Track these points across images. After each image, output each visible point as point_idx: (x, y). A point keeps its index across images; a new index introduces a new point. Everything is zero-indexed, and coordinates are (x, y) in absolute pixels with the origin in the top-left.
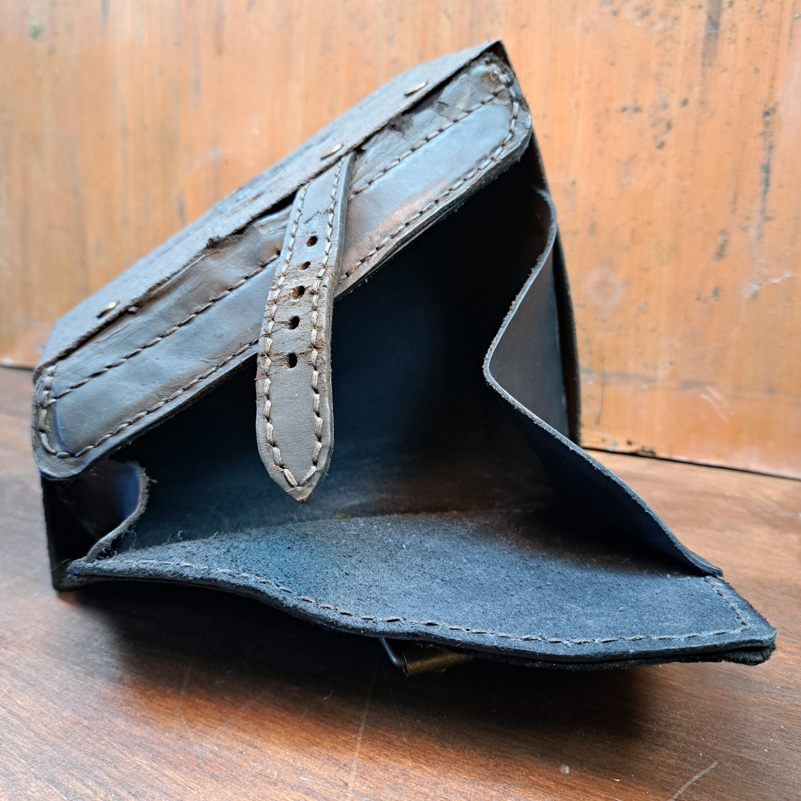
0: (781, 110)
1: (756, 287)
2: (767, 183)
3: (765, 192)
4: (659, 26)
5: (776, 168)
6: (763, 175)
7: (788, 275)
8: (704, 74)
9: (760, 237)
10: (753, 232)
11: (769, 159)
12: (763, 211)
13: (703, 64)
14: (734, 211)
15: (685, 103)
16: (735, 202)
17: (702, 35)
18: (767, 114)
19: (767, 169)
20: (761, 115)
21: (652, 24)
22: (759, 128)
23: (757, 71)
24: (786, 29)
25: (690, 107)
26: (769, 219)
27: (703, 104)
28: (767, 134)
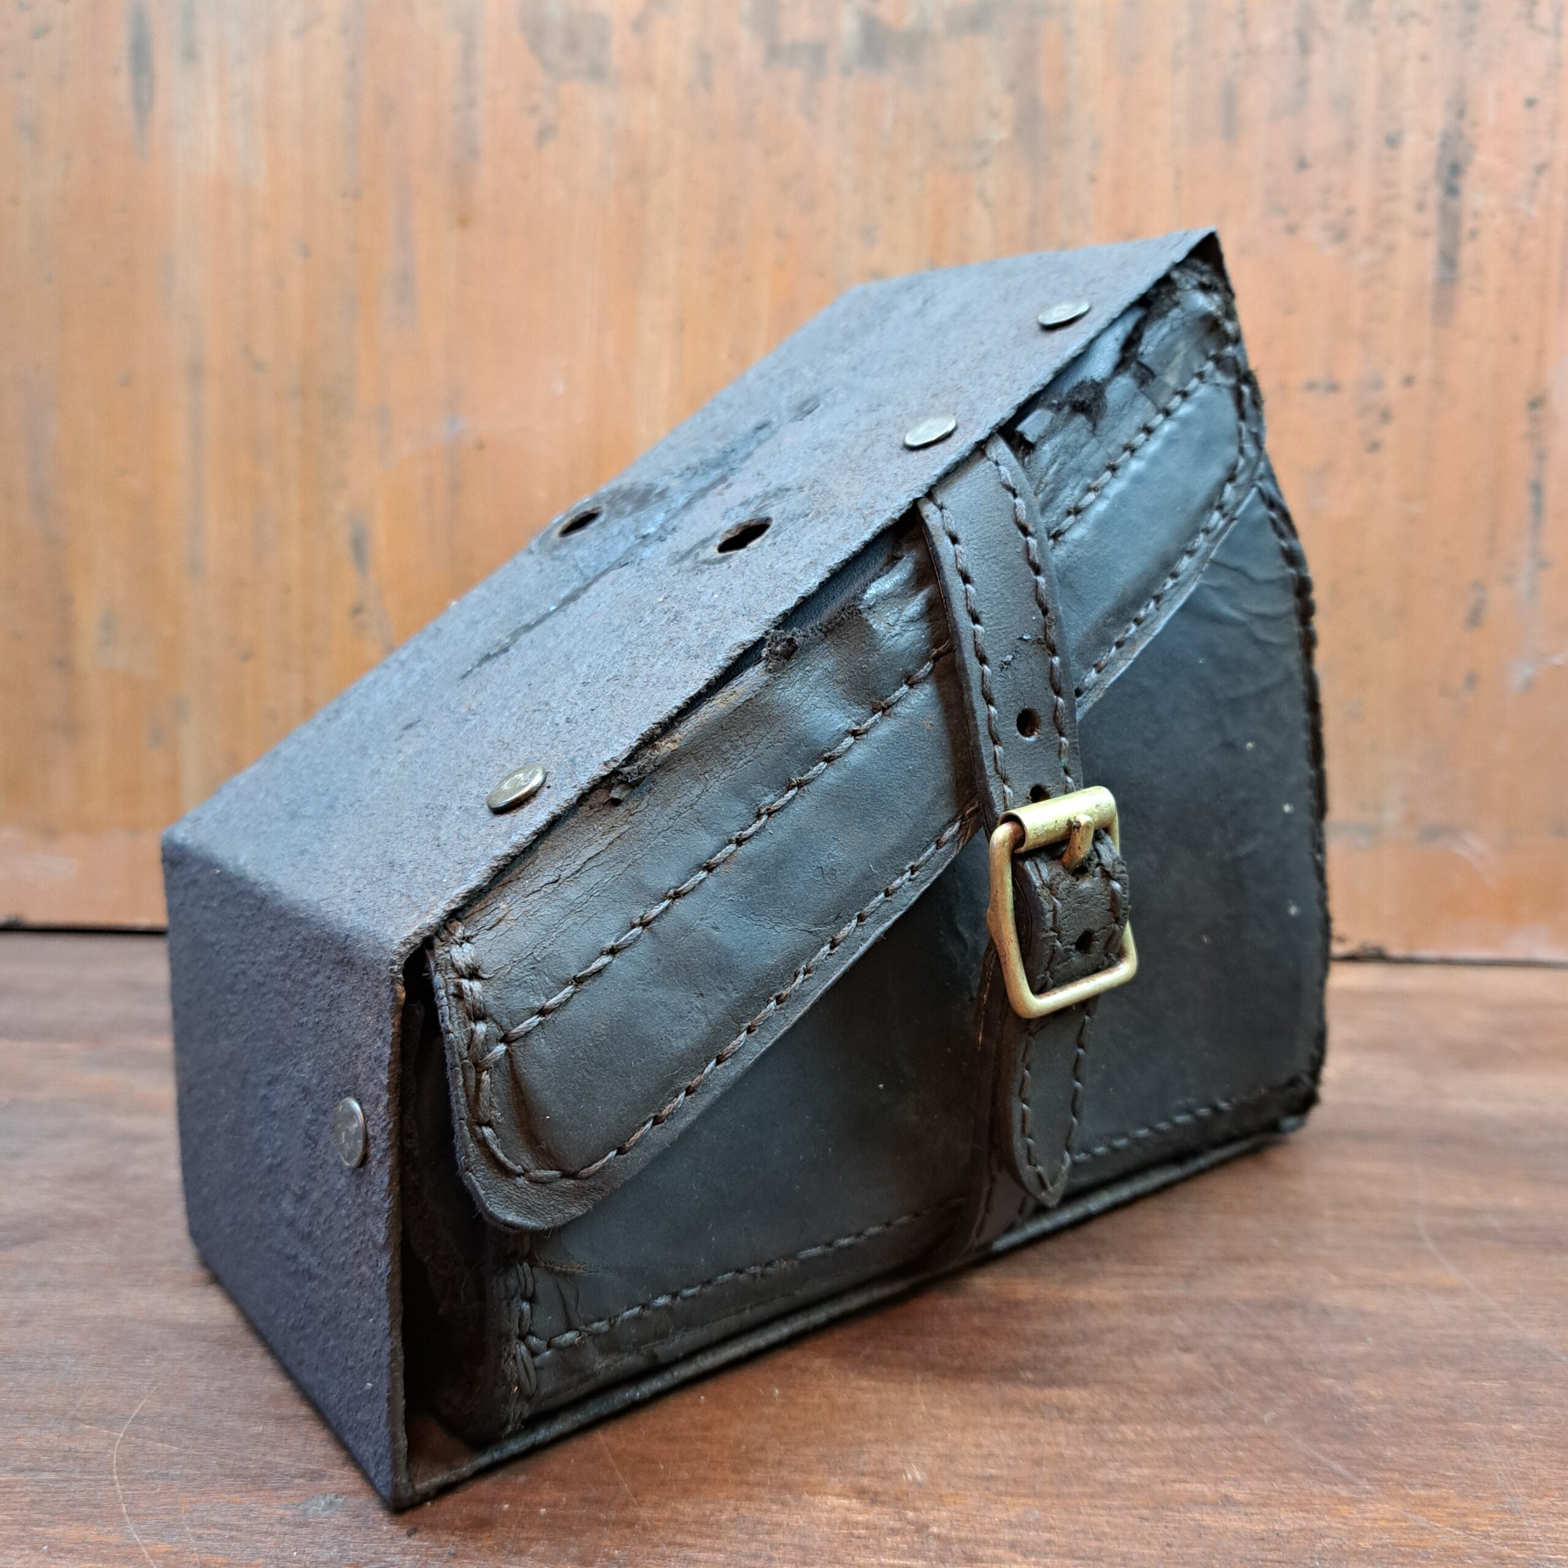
0: (1555, 399)
1: (1530, 671)
2: (1538, 510)
3: (1536, 525)
4: (1364, 257)
5: (1552, 488)
6: (1532, 497)
8: (1437, 337)
9: (1533, 593)
10: (1522, 585)
11: (1541, 474)
12: (1535, 552)
13: (1435, 324)
14: (1491, 553)
15: (1409, 381)
16: (1492, 539)
17: (1431, 277)
18: (1533, 405)
19: (1537, 488)
20: (1525, 406)
21: (1353, 253)
22: (1522, 425)
23: (1516, 339)
24: (1554, 281)
25: (1417, 388)
27: (1438, 384)
28: (1534, 437)
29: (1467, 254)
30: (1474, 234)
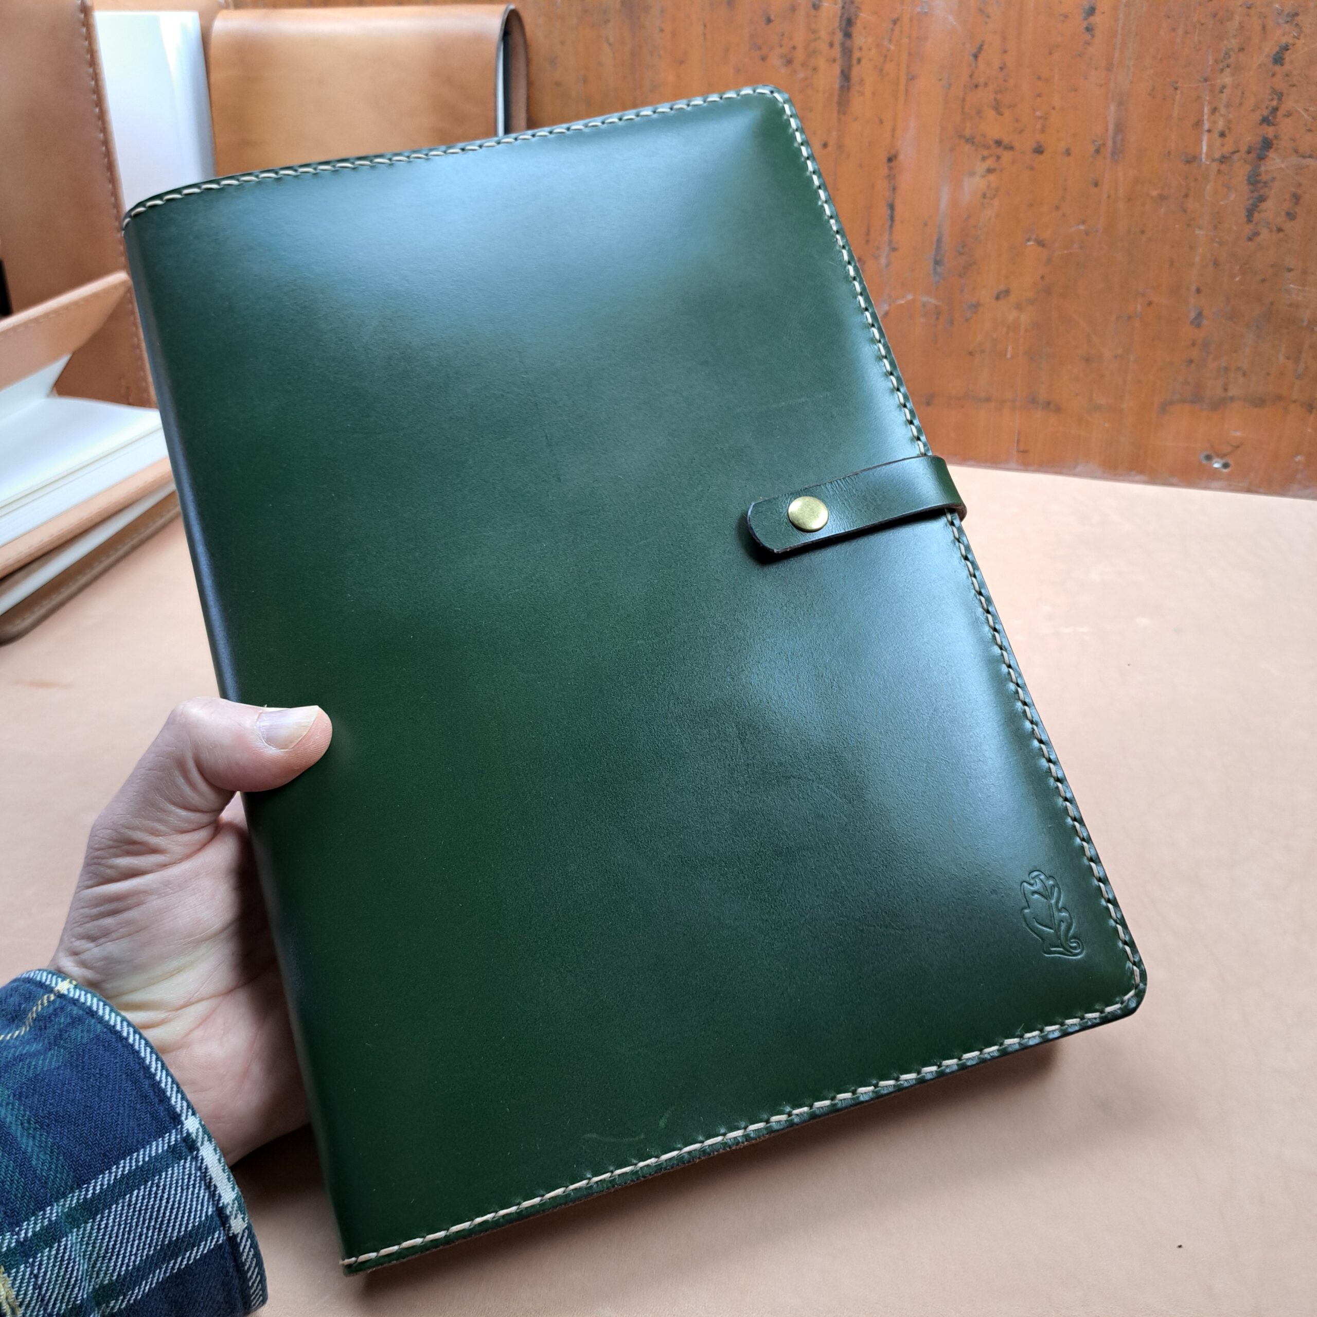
0: (901, 157)
1: (886, 307)
2: (892, 218)
3: (891, 227)
4: (801, 75)
5: (899, 207)
6: (889, 212)
7: (910, 297)
8: (839, 120)
9: (888, 265)
10: (883, 261)
11: (894, 199)
12: (890, 242)
13: (839, 112)
14: (867, 241)
15: (825, 145)
16: (868, 234)
17: (837, 86)
18: (890, 160)
19: (892, 207)
20: (885, 160)
21: (795, 72)
22: (884, 171)
23: (881, 122)
24: (902, 87)
25: (830, 149)
26: (894, 250)
27: (840, 147)
28: (891, 177)
29: (856, 72)
30: (859, 60)
